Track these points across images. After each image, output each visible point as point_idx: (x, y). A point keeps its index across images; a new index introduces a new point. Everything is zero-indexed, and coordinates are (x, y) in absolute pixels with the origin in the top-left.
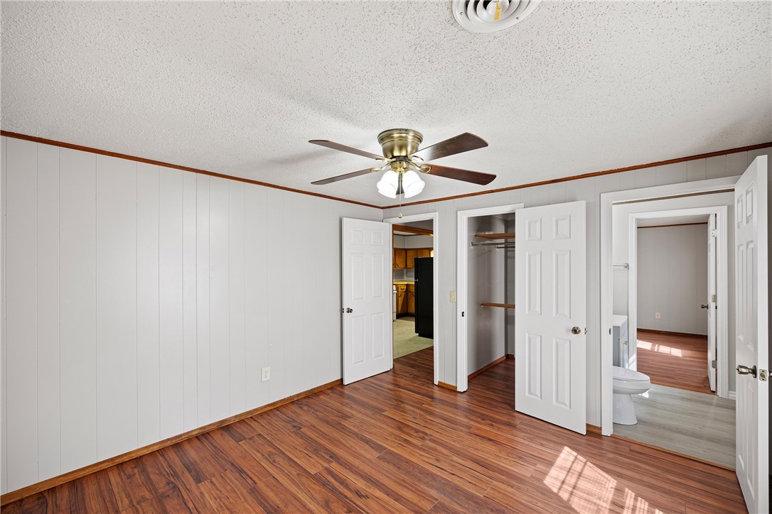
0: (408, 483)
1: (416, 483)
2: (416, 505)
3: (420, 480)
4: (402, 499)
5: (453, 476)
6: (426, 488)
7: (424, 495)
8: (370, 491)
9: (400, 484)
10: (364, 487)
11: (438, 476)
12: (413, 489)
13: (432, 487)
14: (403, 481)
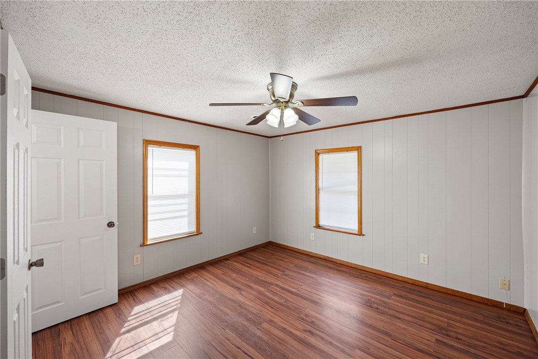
0: (276, 341)
1: (270, 341)
2: (272, 326)
3: (267, 343)
4: (281, 329)
5: (239, 346)
6: (264, 337)
7: (266, 332)
8: (304, 335)
9: (282, 340)
10: (309, 338)
11: (251, 346)
12: (273, 336)
13: (259, 338)
14: (280, 343)
